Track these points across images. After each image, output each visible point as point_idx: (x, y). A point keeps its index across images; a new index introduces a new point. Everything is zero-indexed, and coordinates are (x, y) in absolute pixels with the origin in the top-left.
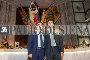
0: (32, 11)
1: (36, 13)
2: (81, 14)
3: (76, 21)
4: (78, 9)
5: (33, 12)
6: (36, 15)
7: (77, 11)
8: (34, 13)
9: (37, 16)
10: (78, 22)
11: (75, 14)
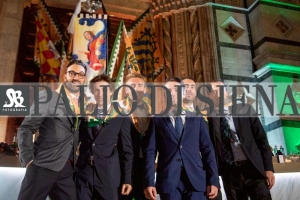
0: (82, 23)
1: (95, 34)
2: (240, 51)
3: (225, 72)
4: (231, 35)
5: (85, 27)
6: (94, 38)
7: (229, 40)
8: (91, 33)
9: (98, 45)
10: (232, 78)
11: (222, 48)
